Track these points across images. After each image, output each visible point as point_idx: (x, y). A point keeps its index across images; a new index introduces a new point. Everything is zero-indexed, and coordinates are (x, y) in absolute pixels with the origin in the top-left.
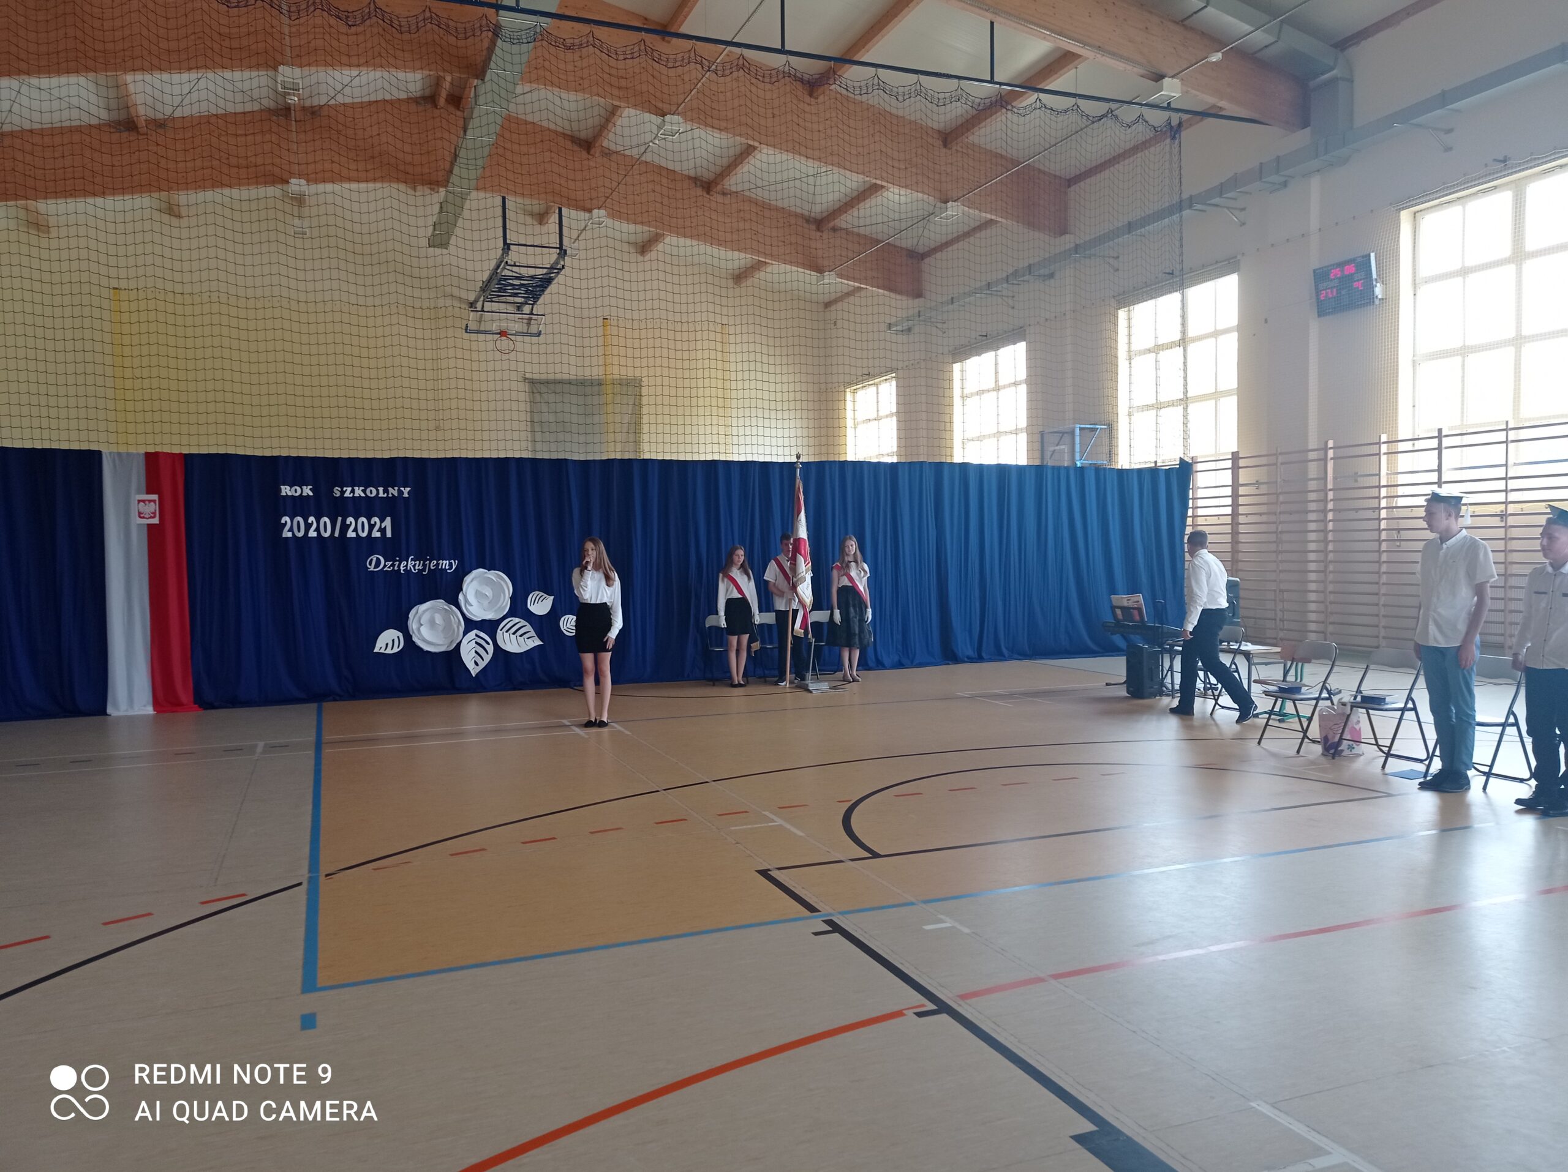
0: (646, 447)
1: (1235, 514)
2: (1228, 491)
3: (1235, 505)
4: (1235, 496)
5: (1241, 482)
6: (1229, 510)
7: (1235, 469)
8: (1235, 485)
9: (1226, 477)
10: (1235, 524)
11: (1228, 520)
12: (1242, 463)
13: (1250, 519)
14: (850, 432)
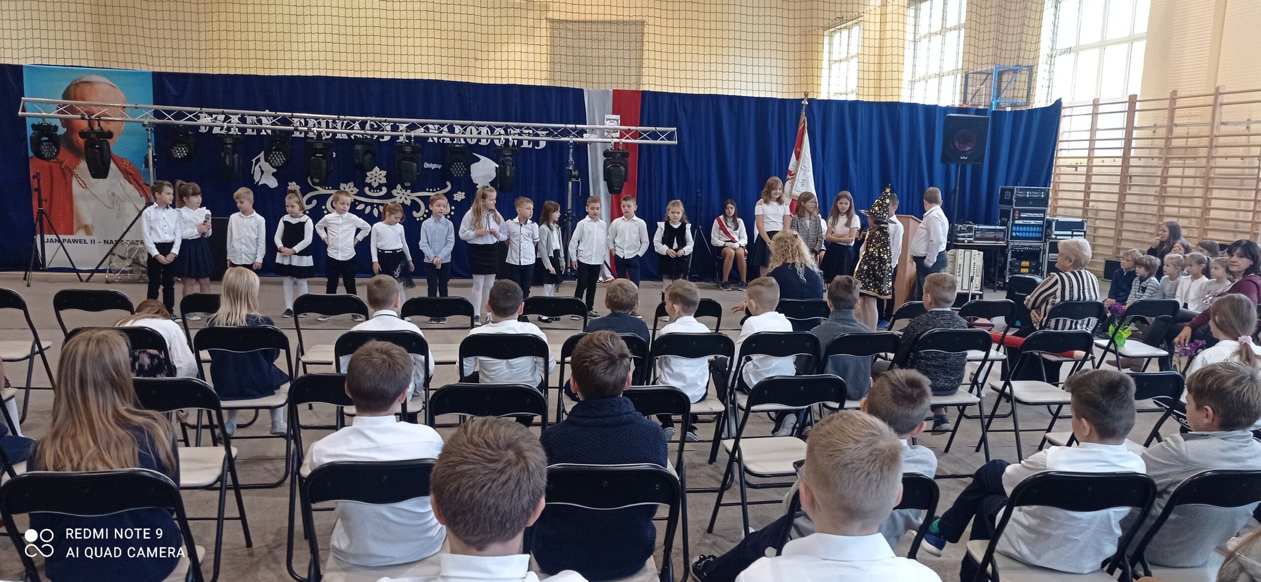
0: (645, 80)
1: (1126, 157)
2: (1121, 134)
3: (1127, 148)
4: (1128, 139)
5: (1136, 125)
6: (1120, 153)
7: (1131, 111)
8: (1130, 127)
9: (1120, 120)
10: (1125, 165)
11: (1119, 162)
12: (1138, 106)
13: (1142, 163)
14: (825, 73)
